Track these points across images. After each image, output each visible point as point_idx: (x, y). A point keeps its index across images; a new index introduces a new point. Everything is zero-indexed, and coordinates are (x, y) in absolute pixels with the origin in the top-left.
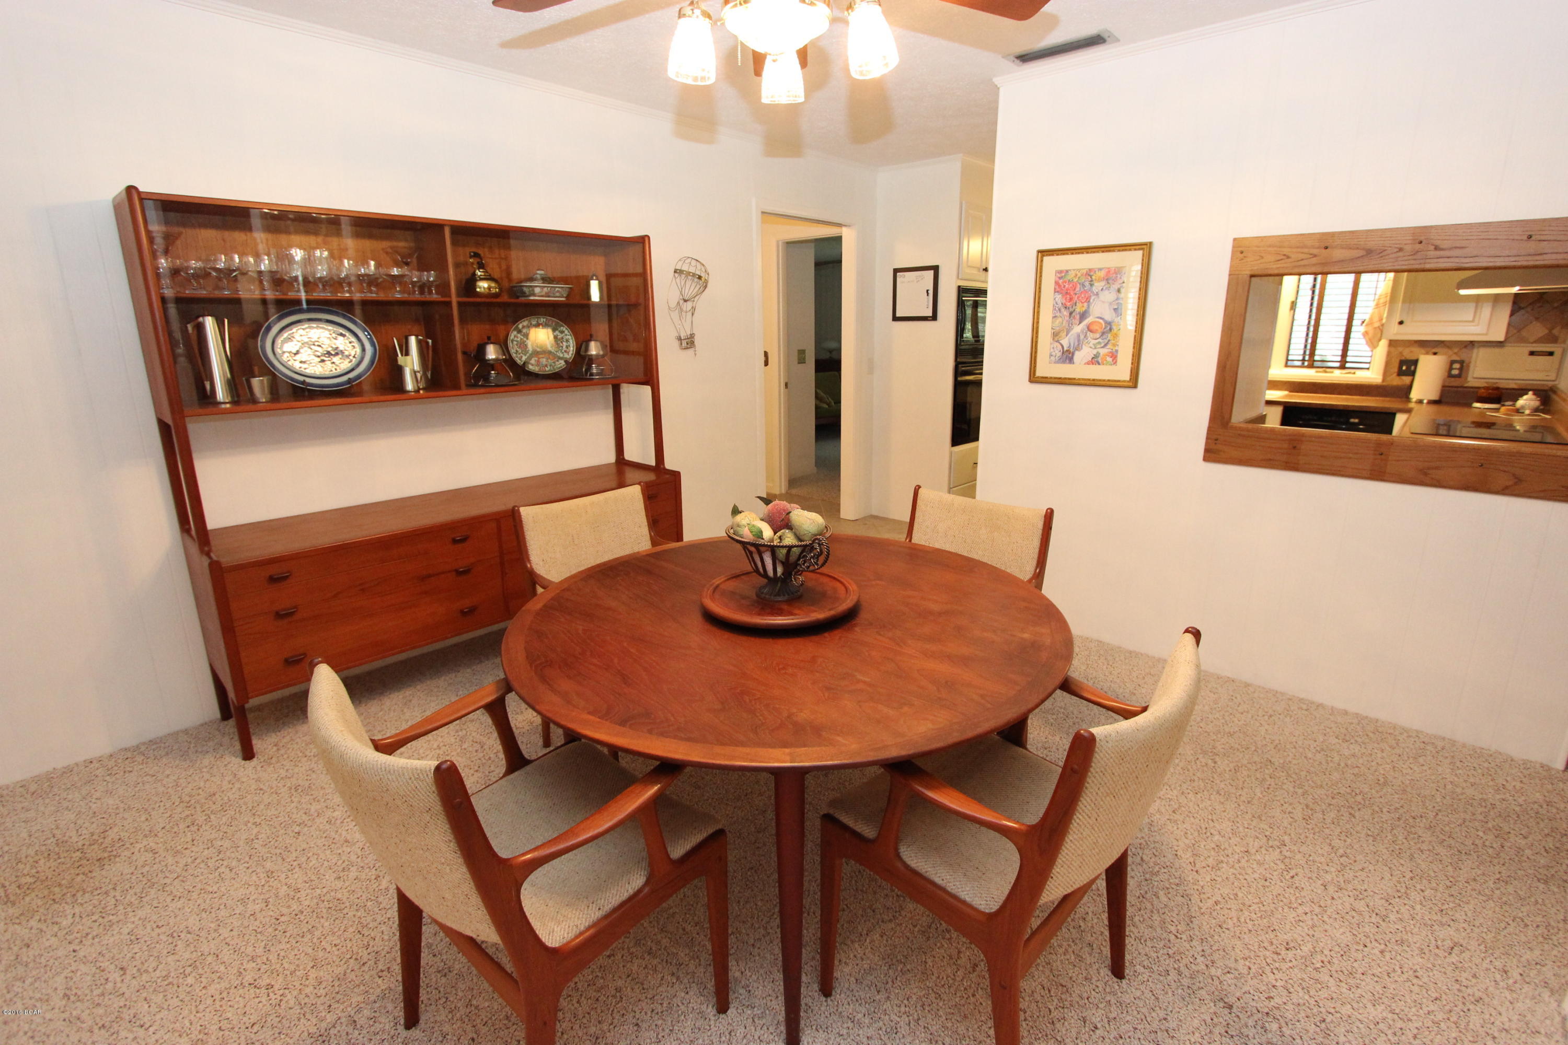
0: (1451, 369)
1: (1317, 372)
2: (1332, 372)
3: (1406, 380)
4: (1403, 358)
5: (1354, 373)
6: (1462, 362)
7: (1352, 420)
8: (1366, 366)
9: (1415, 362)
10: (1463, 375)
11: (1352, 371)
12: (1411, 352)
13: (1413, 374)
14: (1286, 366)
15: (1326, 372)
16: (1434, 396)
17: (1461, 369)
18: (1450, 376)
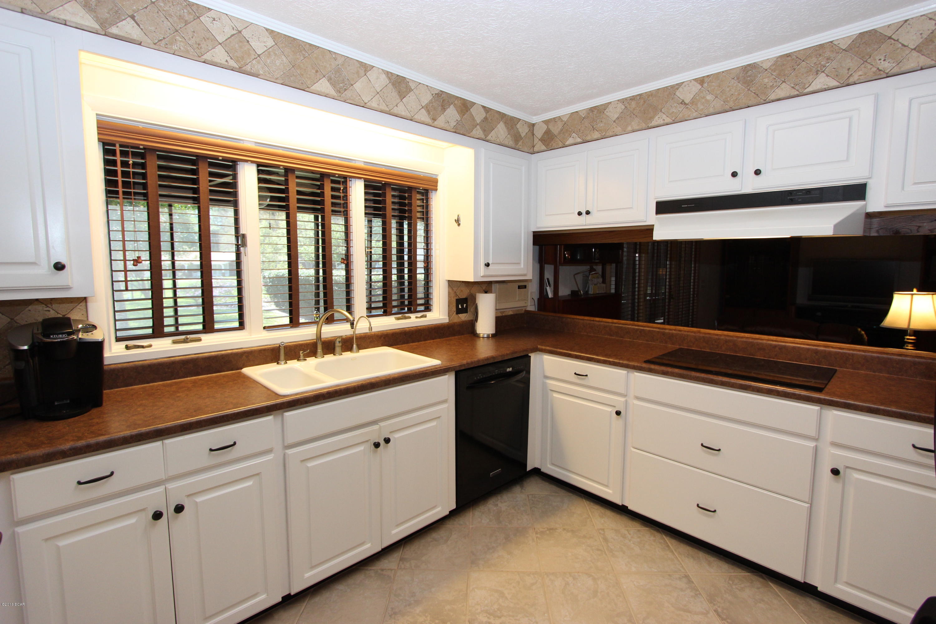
3: (469, 316)
12: (462, 291)
15: (405, 318)
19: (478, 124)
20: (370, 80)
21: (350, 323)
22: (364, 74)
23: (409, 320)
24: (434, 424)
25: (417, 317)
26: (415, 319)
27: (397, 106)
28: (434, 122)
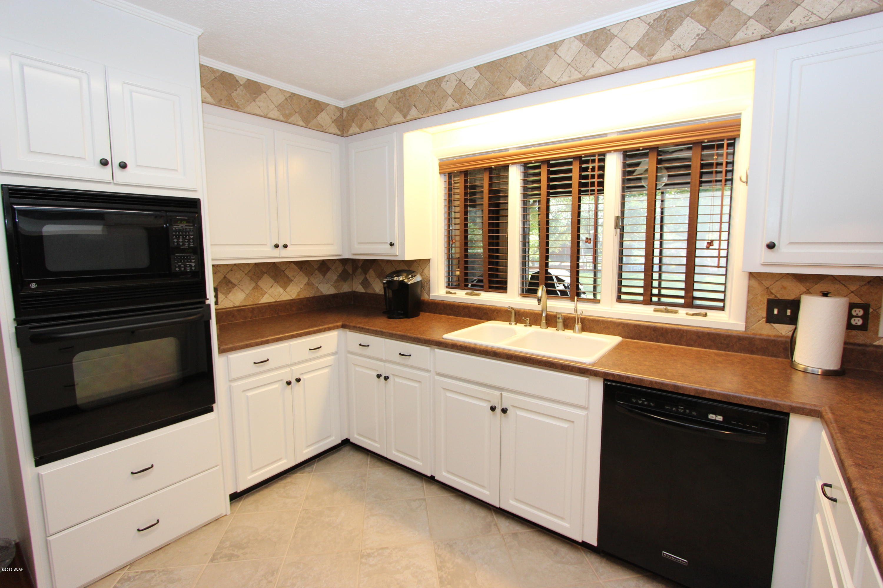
0: (850, 316)
1: (655, 310)
2: (676, 312)
3: (784, 330)
4: (772, 297)
5: (706, 315)
6: (865, 307)
7: (712, 416)
8: (721, 304)
9: (795, 305)
10: (870, 325)
11: (703, 311)
12: (784, 288)
13: (793, 320)
14: (619, 299)
15: (667, 311)
16: (833, 365)
17: (865, 317)
18: (849, 327)
19: (750, 18)
20: (560, 57)
21: (537, 299)
22: (554, 53)
23: (675, 314)
24: (565, 425)
25: (687, 314)
26: (685, 315)
27: (593, 66)
28: (651, 59)
